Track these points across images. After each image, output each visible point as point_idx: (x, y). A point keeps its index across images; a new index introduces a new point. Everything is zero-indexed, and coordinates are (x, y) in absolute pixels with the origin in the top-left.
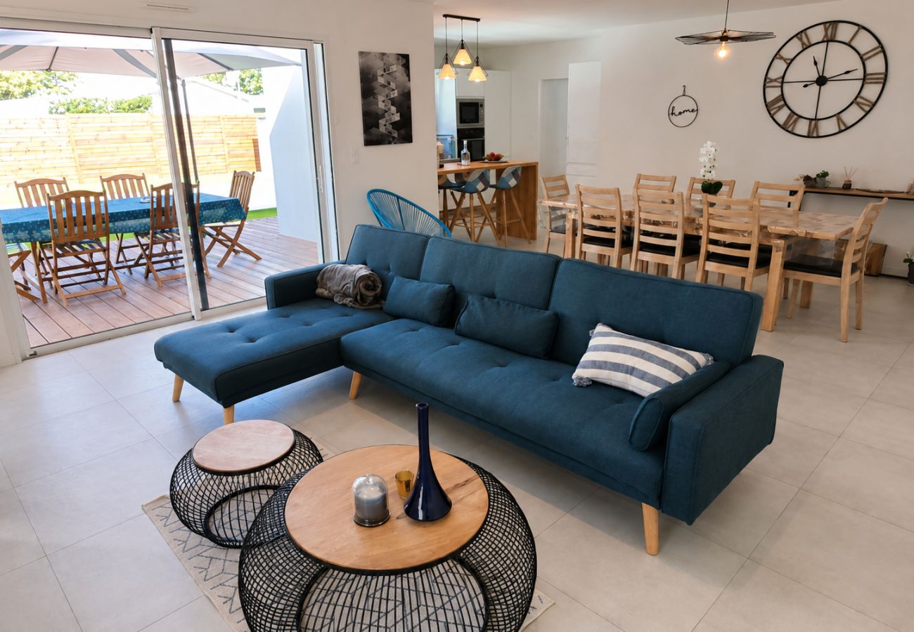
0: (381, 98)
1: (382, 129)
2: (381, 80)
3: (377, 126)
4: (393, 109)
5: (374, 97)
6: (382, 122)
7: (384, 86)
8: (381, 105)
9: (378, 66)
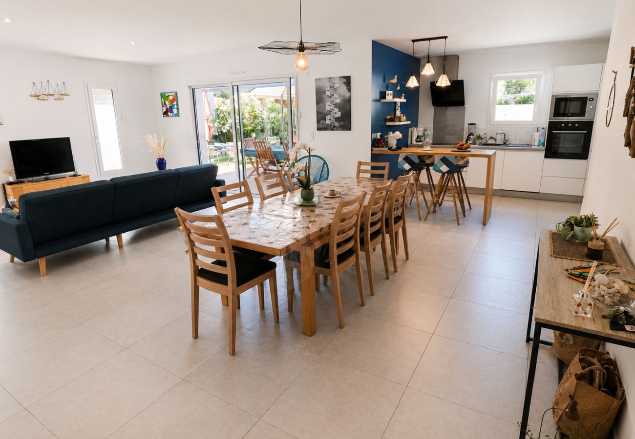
0: (327, 104)
1: (328, 122)
2: (328, 93)
3: (325, 120)
4: (337, 110)
5: (323, 104)
6: (328, 117)
7: (330, 97)
8: (328, 108)
9: (327, 85)
